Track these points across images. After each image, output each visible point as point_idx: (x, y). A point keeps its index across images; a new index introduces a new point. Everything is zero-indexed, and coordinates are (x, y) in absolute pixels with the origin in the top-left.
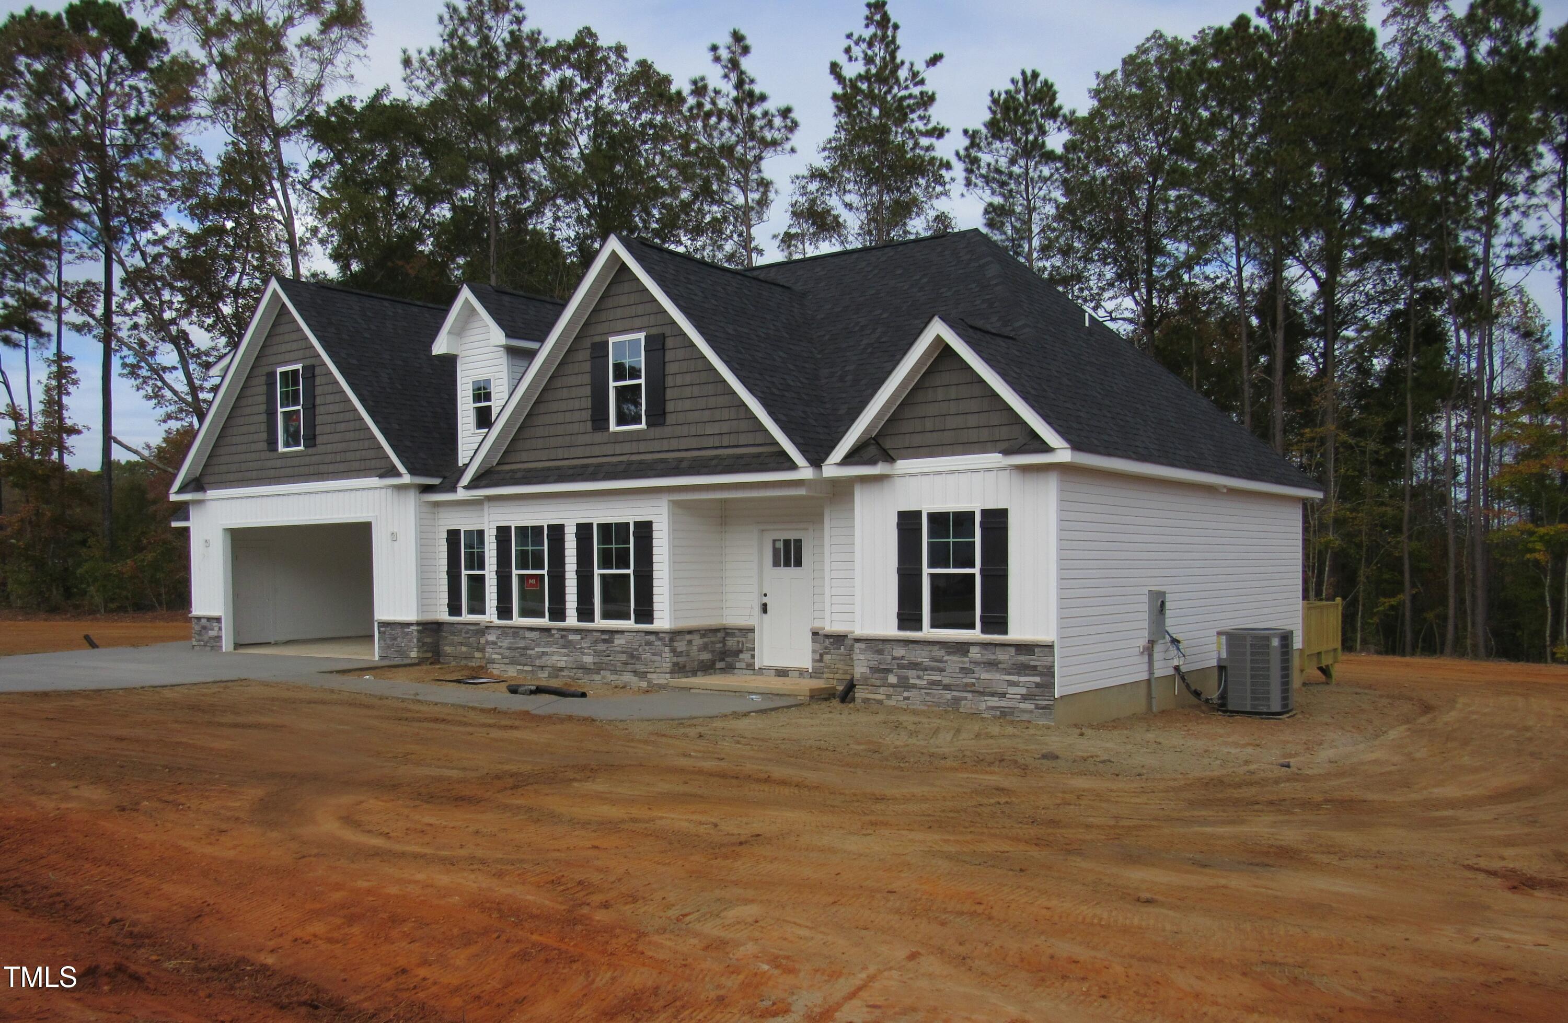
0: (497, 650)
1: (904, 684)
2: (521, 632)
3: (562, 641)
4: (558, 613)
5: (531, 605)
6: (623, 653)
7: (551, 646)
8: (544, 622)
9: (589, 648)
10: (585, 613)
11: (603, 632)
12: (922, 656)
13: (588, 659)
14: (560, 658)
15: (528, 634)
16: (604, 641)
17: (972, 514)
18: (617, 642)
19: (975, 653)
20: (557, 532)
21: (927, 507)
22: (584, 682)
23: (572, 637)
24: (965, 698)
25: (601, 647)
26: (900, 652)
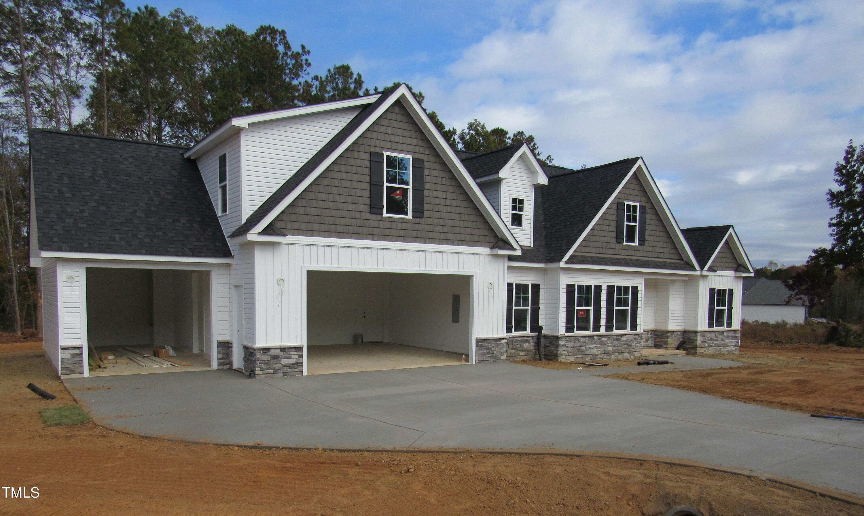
0: (566, 349)
1: (709, 346)
2: (579, 338)
3: (599, 341)
4: (597, 328)
5: (582, 324)
6: (625, 344)
7: (593, 344)
8: (590, 332)
9: (611, 343)
10: (609, 328)
11: (617, 335)
12: (713, 336)
13: (610, 349)
14: (597, 350)
15: (583, 339)
16: (618, 340)
17: (726, 290)
18: (622, 339)
19: (725, 334)
20: (598, 288)
21: (717, 287)
22: (607, 359)
23: (604, 339)
24: (722, 349)
25: (616, 342)
26: (708, 335)
